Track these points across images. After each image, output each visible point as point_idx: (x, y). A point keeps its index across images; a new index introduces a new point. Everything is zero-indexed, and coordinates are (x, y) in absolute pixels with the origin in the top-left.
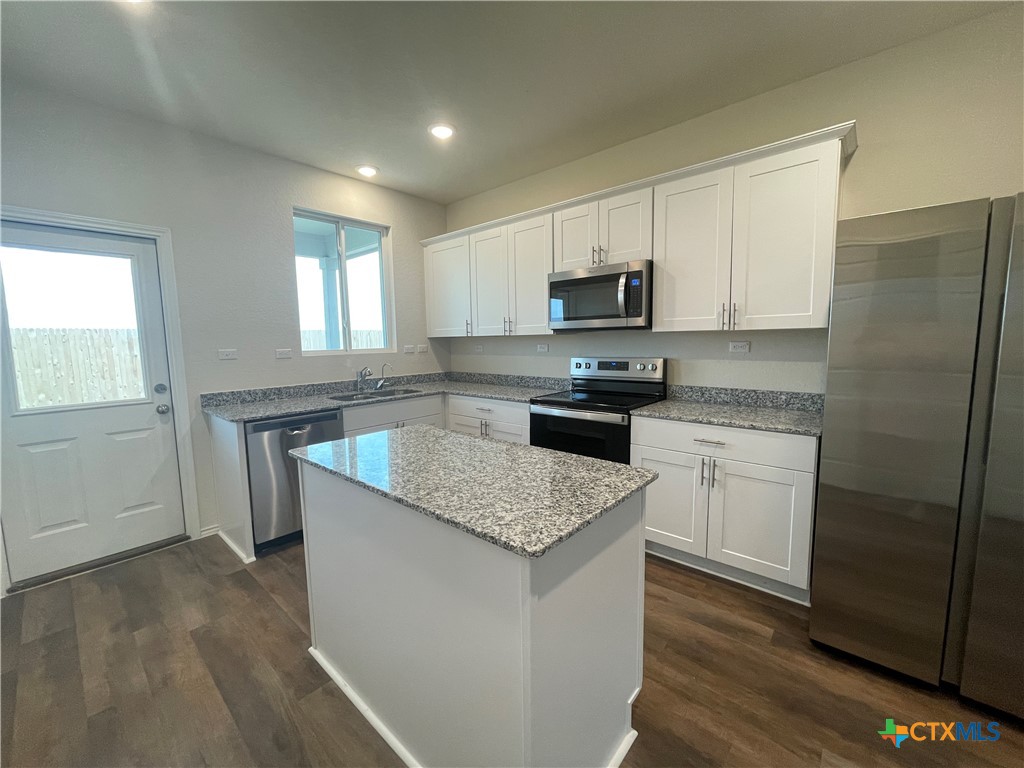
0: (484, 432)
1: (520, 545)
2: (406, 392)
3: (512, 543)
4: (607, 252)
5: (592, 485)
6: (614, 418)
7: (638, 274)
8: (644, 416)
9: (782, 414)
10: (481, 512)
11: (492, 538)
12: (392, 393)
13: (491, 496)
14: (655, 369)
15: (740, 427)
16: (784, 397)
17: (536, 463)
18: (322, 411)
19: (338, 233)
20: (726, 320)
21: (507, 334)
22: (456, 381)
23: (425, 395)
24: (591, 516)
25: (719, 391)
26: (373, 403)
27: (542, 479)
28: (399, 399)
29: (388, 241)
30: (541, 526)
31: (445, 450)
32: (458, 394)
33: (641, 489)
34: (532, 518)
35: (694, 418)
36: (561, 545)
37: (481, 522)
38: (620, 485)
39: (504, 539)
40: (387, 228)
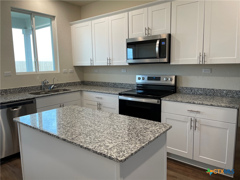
0: (99, 107)
1: (116, 157)
2: (64, 90)
3: (112, 157)
4: (151, 30)
5: (145, 131)
6: (154, 101)
7: (164, 40)
8: (167, 100)
9: (224, 99)
10: (99, 144)
11: (104, 155)
12: (57, 91)
13: (103, 137)
14: (171, 80)
15: (207, 105)
16: (225, 92)
17: (122, 122)
18: (26, 100)
19: (32, 19)
20: (201, 60)
21: (109, 65)
22: (86, 85)
23: (73, 92)
24: (144, 144)
25: (198, 89)
26: (49, 95)
27: (124, 129)
28: (61, 94)
29: (55, 22)
30: (124, 149)
31: (83, 117)
32: (87, 91)
33: (165, 132)
34: (120, 146)
35: (187, 101)
36: (132, 157)
37: (99, 148)
38: (156, 131)
39: (109, 155)
40: (54, 17)
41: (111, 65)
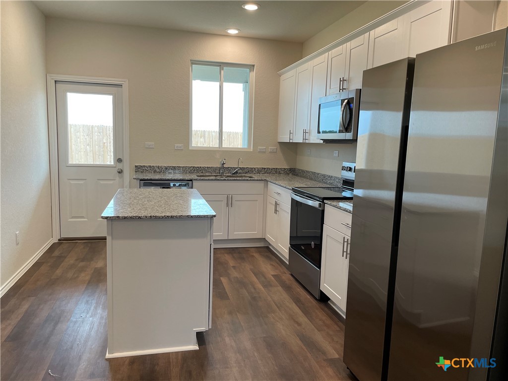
8: (329, 204)
19: (220, 73)
21: (304, 141)
29: (253, 75)
32: (270, 182)
40: (254, 66)
41: (307, 141)
